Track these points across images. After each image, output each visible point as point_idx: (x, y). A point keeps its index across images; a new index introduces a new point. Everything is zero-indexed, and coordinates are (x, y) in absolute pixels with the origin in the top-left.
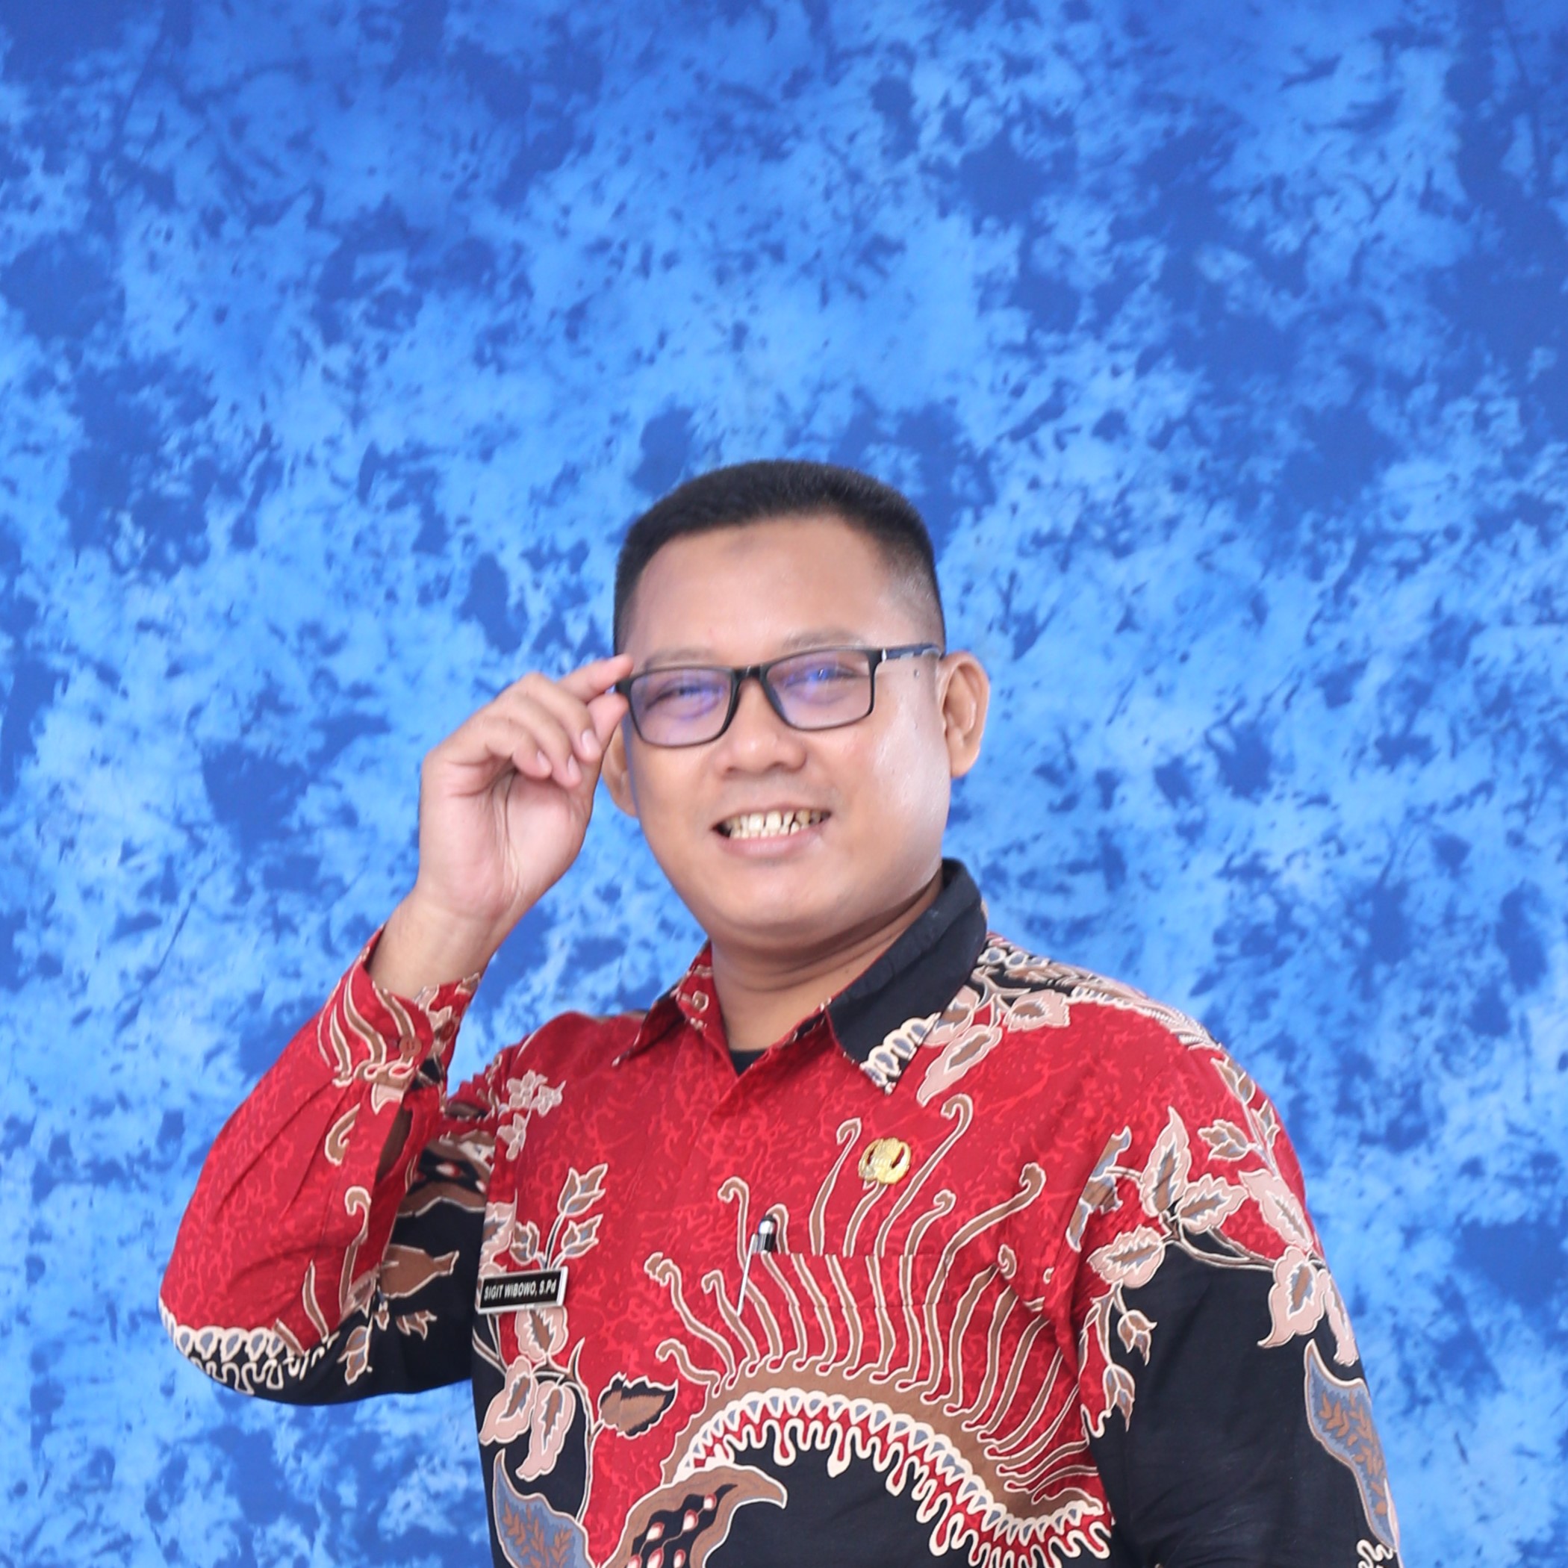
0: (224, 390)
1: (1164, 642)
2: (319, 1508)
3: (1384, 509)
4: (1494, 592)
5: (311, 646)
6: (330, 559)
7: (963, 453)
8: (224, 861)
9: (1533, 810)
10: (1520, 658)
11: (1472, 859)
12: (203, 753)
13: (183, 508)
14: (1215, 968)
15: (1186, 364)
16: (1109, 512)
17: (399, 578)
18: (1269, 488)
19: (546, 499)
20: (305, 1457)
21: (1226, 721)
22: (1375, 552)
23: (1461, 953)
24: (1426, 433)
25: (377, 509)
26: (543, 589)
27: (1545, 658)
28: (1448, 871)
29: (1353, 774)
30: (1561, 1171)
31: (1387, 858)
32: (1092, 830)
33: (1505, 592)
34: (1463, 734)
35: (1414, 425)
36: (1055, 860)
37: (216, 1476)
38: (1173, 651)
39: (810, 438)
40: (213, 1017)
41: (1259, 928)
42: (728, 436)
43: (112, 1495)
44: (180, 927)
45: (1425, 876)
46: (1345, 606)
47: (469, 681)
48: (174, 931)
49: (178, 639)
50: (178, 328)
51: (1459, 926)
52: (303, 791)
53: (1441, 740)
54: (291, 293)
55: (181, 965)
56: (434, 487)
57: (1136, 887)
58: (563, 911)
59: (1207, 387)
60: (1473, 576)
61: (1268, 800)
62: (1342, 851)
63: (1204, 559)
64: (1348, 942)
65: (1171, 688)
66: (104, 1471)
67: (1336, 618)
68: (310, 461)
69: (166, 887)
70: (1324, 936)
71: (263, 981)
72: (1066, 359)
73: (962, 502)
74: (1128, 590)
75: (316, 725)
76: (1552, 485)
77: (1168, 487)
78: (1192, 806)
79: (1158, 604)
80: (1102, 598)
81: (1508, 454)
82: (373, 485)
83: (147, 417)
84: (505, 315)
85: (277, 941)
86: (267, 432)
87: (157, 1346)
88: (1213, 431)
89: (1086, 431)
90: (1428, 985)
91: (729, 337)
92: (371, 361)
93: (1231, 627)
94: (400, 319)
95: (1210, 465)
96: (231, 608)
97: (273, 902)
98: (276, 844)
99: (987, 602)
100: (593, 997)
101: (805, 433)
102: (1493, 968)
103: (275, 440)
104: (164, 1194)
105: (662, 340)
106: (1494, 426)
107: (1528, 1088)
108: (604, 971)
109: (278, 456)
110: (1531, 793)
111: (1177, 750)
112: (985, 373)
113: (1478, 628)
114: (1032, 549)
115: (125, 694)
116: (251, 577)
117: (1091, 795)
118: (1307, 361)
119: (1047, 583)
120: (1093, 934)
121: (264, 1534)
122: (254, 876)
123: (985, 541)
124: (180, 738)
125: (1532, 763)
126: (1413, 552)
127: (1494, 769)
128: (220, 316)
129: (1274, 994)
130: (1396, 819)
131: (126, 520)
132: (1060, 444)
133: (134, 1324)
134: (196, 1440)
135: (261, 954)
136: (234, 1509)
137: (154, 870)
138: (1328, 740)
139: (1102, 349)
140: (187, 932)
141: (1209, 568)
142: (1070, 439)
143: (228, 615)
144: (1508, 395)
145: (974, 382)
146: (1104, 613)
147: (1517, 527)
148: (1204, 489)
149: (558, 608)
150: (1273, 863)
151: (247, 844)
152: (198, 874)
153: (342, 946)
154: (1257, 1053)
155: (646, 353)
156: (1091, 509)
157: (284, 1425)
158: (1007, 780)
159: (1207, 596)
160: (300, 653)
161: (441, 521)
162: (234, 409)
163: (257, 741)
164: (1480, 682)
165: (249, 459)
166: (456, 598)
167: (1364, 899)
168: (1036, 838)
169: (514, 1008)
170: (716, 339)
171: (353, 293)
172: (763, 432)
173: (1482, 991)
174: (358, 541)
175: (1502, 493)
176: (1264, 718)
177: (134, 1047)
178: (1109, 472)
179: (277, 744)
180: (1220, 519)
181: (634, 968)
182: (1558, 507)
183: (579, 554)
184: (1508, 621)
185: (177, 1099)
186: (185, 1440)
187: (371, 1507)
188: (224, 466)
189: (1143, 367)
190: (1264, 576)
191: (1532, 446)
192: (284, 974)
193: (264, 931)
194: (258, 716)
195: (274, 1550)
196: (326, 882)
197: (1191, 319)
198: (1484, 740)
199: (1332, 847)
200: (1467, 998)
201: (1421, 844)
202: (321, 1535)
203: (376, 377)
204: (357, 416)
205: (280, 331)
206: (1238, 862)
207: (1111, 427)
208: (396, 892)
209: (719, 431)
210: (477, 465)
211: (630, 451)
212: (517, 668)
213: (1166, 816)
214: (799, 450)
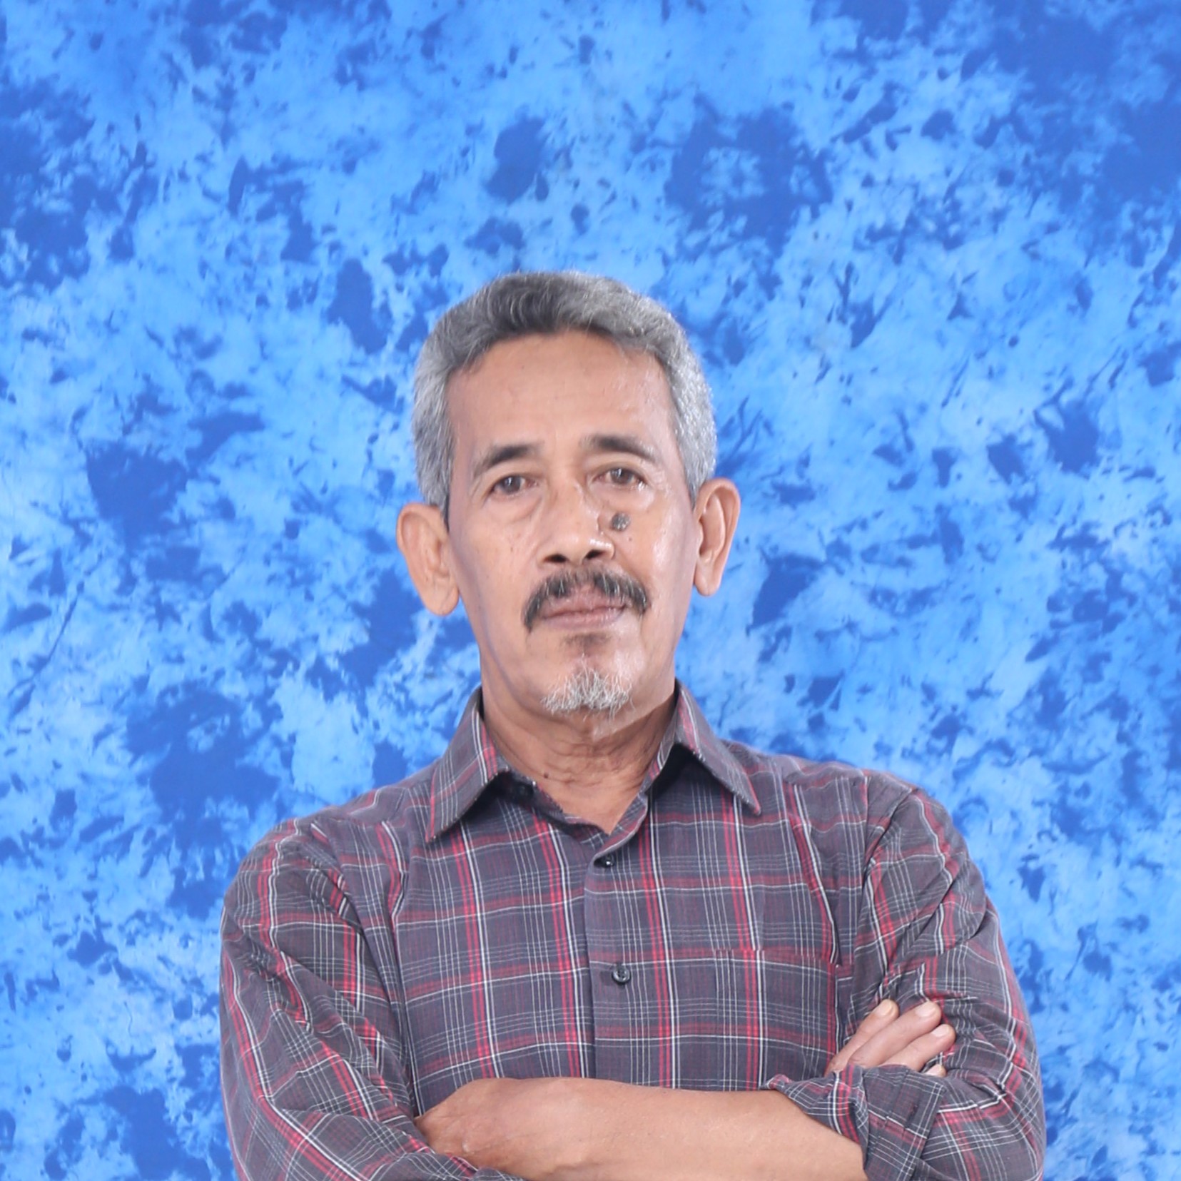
0: (99, 111)
1: (995, 328)
2: (210, 1162)
5: (187, 350)
6: (204, 267)
7: (801, 154)
8: (110, 553)
12: (87, 452)
13: (65, 222)
14: (1050, 634)
15: (1009, 66)
16: (939, 206)
17: (270, 284)
18: (1090, 180)
19: (406, 207)
20: (196, 1114)
21: (1055, 400)
25: (248, 220)
26: (405, 292)
32: (930, 506)
36: (896, 536)
37: (112, 1135)
38: (1003, 336)
39: (656, 143)
40: (101, 702)
41: (1092, 594)
42: (577, 143)
43: (14, 1153)
44: (68, 617)
46: (1166, 287)
47: (339, 379)
48: (63, 619)
49: (62, 348)
50: (56, 55)
52: (182, 488)
54: (162, 18)
55: (70, 655)
56: (299, 200)
57: (972, 559)
59: (1029, 87)
61: (1096, 474)
62: (1167, 520)
63: (1030, 249)
64: (1175, 606)
65: (1002, 371)
66: (6, 1133)
67: (1157, 301)
68: (183, 176)
69: (54, 581)
70: (1152, 601)
71: (148, 665)
72: (896, 63)
73: (801, 200)
74: (959, 279)
75: (193, 425)
77: (995, 181)
78: (1026, 480)
79: (987, 292)
80: (933, 289)
82: (244, 197)
83: (30, 139)
84: (363, 36)
85: (160, 629)
86: (142, 150)
87: (54, 1013)
88: (1035, 128)
89: (916, 130)
91: (577, 50)
92: (239, 83)
93: (1057, 312)
94: (266, 42)
95: (1034, 160)
96: (111, 317)
97: (156, 591)
98: (158, 538)
99: (827, 295)
101: (649, 140)
103: (149, 158)
104: (57, 869)
105: (513, 55)
109: (152, 171)
111: (1008, 429)
112: (819, 78)
114: (867, 243)
115: (12, 399)
116: (129, 287)
117: (929, 473)
118: (1124, 60)
119: (882, 274)
120: (933, 604)
122: (138, 568)
123: (822, 236)
124: (66, 440)
128: (96, 42)
129: (1107, 657)
131: (10, 236)
132: (892, 144)
133: (32, 994)
134: (91, 1101)
135: (147, 639)
136: (129, 1165)
137: (43, 564)
138: (1151, 416)
139: (929, 54)
140: (75, 622)
141: (1035, 256)
142: (900, 138)
143: (108, 323)
145: (809, 87)
146: (937, 301)
148: (1029, 182)
149: (420, 308)
150: (1102, 534)
151: (130, 537)
152: (84, 568)
153: (222, 633)
154: (1091, 713)
155: (498, 69)
156: (922, 203)
157: (175, 1085)
158: (848, 461)
159: (1034, 284)
160: (177, 357)
161: (309, 229)
162: (111, 129)
163: (138, 440)
165: (125, 176)
166: (323, 303)
168: (877, 515)
169: (386, 685)
170: (564, 53)
171: (220, 18)
172: (611, 139)
174: (229, 251)
176: (1092, 395)
177: (27, 731)
178: (939, 168)
179: (156, 444)
180: (1045, 210)
183: (439, 258)
185: (68, 779)
186: (82, 1102)
188: (102, 182)
189: (968, 71)
190: (1086, 264)
192: (168, 659)
193: (148, 619)
194: (138, 417)
196: (207, 571)
197: (1013, 24)
199: (1158, 517)
203: (243, 96)
204: (226, 133)
205: (152, 56)
206: (1068, 533)
207: (939, 126)
208: (271, 579)
209: (568, 140)
210: (341, 177)
211: (485, 160)
212: (382, 366)
213: (1001, 491)
214: (646, 155)
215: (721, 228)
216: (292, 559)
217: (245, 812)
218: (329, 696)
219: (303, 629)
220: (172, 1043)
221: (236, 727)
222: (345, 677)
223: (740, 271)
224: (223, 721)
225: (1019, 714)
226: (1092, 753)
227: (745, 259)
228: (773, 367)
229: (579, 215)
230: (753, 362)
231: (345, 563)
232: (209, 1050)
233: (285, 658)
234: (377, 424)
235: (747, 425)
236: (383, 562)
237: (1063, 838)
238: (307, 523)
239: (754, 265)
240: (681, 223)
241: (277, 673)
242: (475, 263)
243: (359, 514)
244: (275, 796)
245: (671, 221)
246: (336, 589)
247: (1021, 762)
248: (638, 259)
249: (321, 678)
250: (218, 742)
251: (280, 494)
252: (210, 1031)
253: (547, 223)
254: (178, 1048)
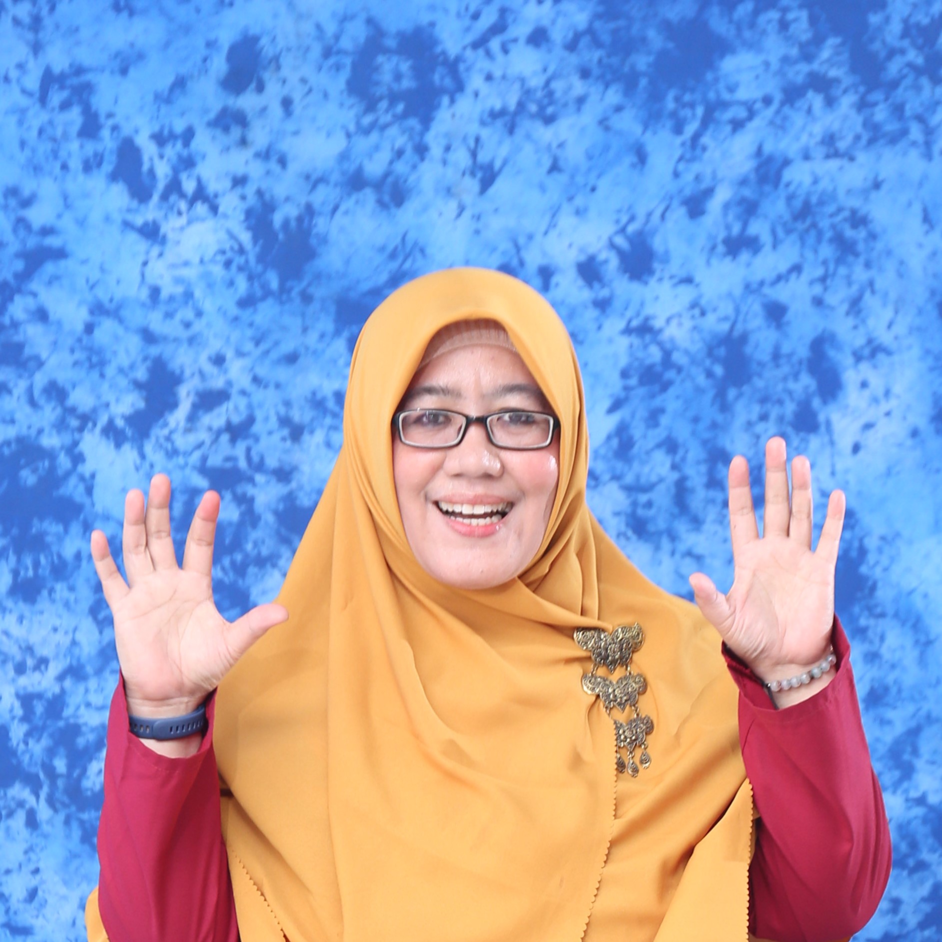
1: (580, 179)
2: (42, 776)
3: (721, 86)
4: (797, 138)
5: (13, 202)
6: (23, 144)
7: (441, 59)
9: (829, 282)
10: (816, 181)
11: (789, 316)
14: (623, 394)
16: (539, 94)
17: (70, 155)
18: (645, 74)
19: (165, 99)
20: (31, 742)
21: (623, 230)
22: (717, 114)
23: (785, 379)
24: (747, 34)
25: (53, 109)
26: (165, 159)
27: (832, 180)
28: (774, 324)
29: (708, 263)
30: (857, 521)
31: (733, 317)
33: (804, 139)
34: (780, 233)
35: (739, 29)
38: (585, 185)
39: (339, 52)
41: (651, 367)
42: (284, 52)
45: (759, 328)
46: (698, 151)
47: (119, 222)
51: (783, 361)
52: (11, 299)
53: (766, 238)
56: (89, 95)
58: (187, 373)
59: (601, 9)
60: (782, 128)
61: (653, 282)
62: (703, 313)
63: (604, 123)
64: (709, 374)
65: (586, 210)
67: (693, 160)
68: (7, 79)
70: (694, 370)
73: (442, 91)
74: (554, 145)
75: (18, 255)
76: (832, 66)
77: (578, 76)
78: (603, 286)
79: (574, 154)
80: (537, 151)
81: (802, 46)
82: (50, 93)
88: (606, 38)
89: (522, 41)
90: (764, 400)
92: (45, 11)
93: (623, 168)
95: (605, 61)
99: (461, 157)
100: (210, 429)
101: (335, 49)
102: (806, 388)
106: (792, 28)
107: (833, 466)
108: (216, 411)
110: (827, 270)
111: (592, 250)
112: (453, 4)
113: (787, 162)
114: (489, 120)
117: (536, 282)
119: (500, 143)
121: (5, 794)
123: (458, 116)
125: (827, 251)
126: (742, 113)
127: (802, 255)
129: (662, 411)
130: (738, 291)
132: (505, 50)
138: (690, 240)
141: (607, 129)
142: (512, 47)
144: (801, 7)
145: (446, 11)
146: (539, 163)
147: (810, 94)
148: (601, 77)
149: (176, 171)
150: (658, 323)
153: (42, 401)
154: (653, 450)
156: (527, 93)
157: (16, 721)
159: (606, 148)
160: (5, 208)
161: (96, 116)
164: (790, 198)
166: (108, 167)
167: (719, 345)
169: (158, 438)
172: (308, 49)
173: (799, 404)
174: (41, 132)
175: (799, 72)
176: (648, 227)
178: (538, 67)
180: (613, 96)
181: (236, 408)
182: (837, 81)
183: (188, 135)
184: (807, 157)
187: (76, 774)
190: (644, 132)
191: (818, 41)
195: (13, 805)
196: (29, 359)
198: (794, 237)
199: (697, 312)
200: (790, 408)
201: (755, 307)
202: (44, 793)
203: (48, 22)
204: (37, 48)
206: (635, 323)
207: (538, 37)
208: (76, 364)
209: (278, 49)
210: (118, 78)
211: (219, 65)
212: (150, 212)
213: (586, 295)
214: (332, 60)
215: (387, 111)
216: (91, 350)
217: (60, 528)
218: (118, 445)
219: (99, 397)
220: (12, 690)
221: (53, 468)
222: (129, 432)
223: (400, 141)
224: (44, 464)
225: (602, 451)
226: (654, 478)
227: (403, 132)
228: (425, 208)
229: (287, 103)
230: (411, 206)
231: (127, 352)
232: (39, 696)
233: (86, 420)
234: (147, 253)
235: (408, 250)
236: (154, 351)
237: (634, 537)
238: (99, 324)
239: (411, 138)
240: (359, 108)
241: (81, 429)
242: (214, 138)
243: (136, 317)
244: (82, 517)
245: (351, 107)
246: (121, 370)
247: (605, 484)
248: (329, 135)
249: (113, 433)
250: (41, 480)
251: (80, 304)
252: (39, 683)
253: (264, 110)
254: (18, 696)
